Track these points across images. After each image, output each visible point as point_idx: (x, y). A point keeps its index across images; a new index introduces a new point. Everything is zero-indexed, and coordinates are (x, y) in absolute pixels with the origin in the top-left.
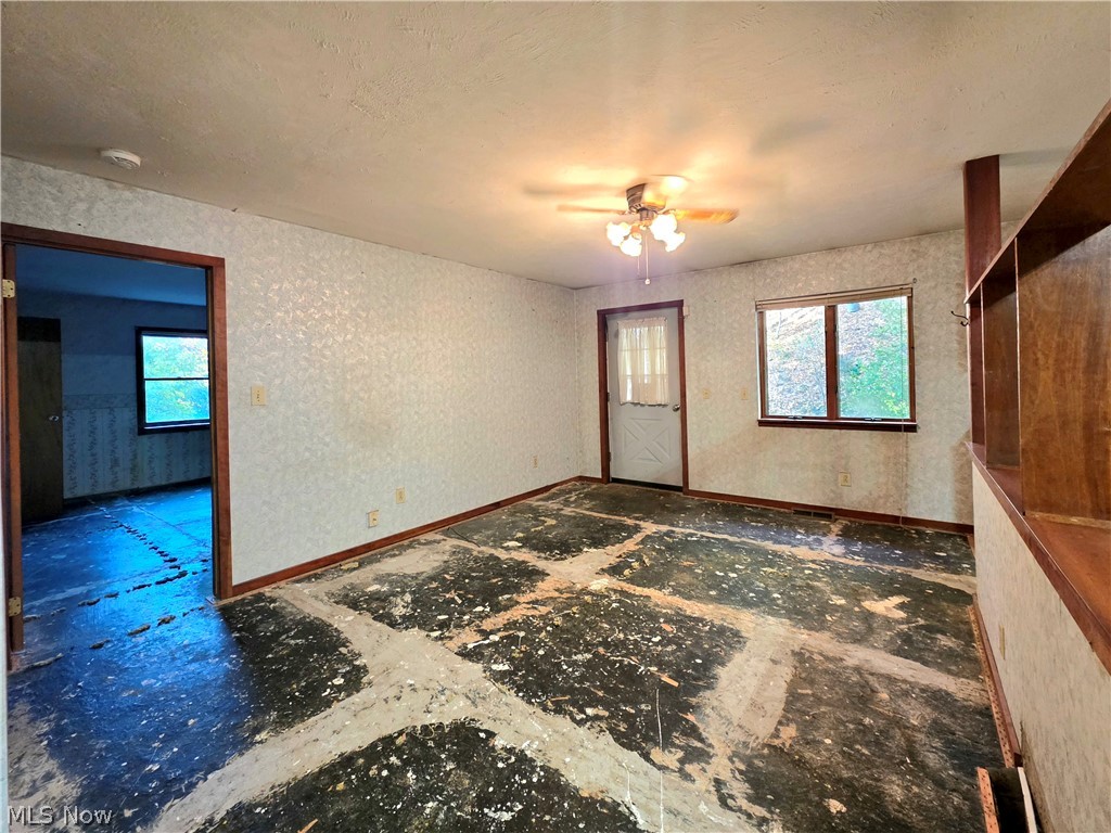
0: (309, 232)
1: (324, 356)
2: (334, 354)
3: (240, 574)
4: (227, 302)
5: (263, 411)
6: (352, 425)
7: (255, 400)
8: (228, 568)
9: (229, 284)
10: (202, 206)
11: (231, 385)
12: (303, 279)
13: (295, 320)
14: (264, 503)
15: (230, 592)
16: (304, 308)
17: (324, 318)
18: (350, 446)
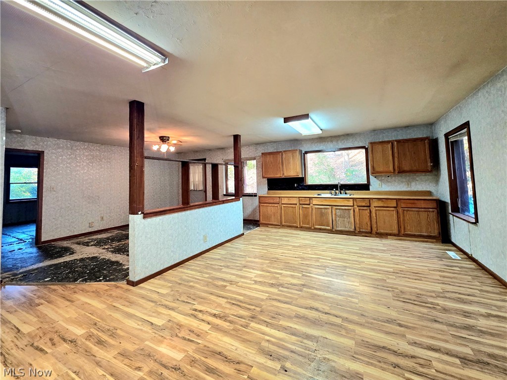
0: (72, 142)
1: (76, 177)
2: (80, 176)
3: (44, 238)
4: (44, 163)
5: (54, 193)
6: (85, 197)
7: (52, 190)
8: (40, 236)
9: (45, 158)
10: (38, 138)
11: (44, 185)
12: (70, 155)
13: (67, 167)
14: (54, 219)
15: (41, 243)
16: (70, 163)
17: (77, 166)
18: (84, 203)
